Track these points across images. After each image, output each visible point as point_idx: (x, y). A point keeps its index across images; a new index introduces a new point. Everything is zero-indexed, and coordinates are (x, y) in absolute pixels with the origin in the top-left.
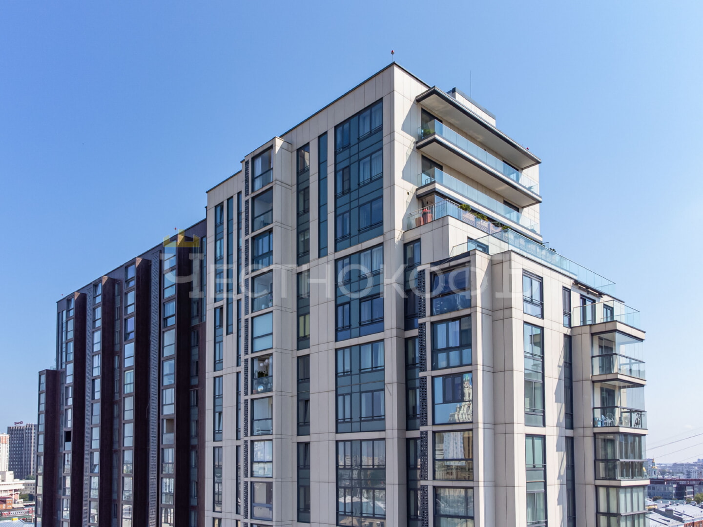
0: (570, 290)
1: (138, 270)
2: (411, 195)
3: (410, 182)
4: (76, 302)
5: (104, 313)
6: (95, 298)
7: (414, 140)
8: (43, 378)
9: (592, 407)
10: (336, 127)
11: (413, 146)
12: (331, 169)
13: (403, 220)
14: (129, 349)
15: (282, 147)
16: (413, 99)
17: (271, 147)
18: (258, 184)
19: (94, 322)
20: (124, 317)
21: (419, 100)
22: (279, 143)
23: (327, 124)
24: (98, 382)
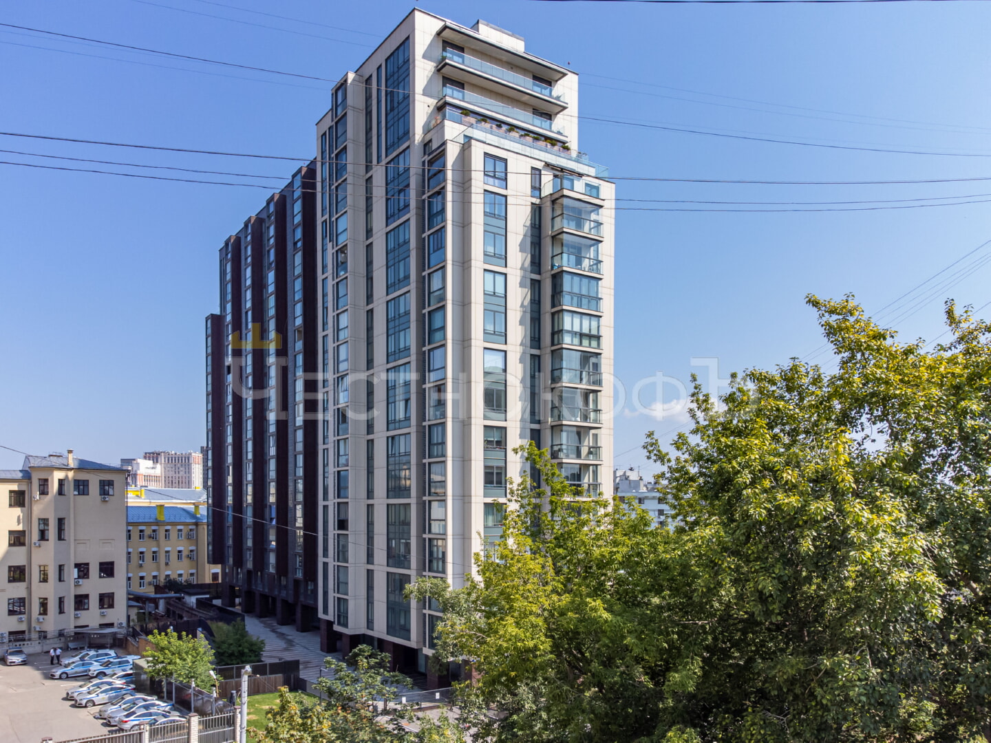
0: (540, 171)
1: (276, 204)
2: (432, 108)
3: (431, 97)
4: (232, 245)
5: (253, 250)
6: (246, 237)
7: (435, 65)
8: (209, 322)
9: (550, 255)
10: (386, 60)
11: (433, 69)
12: (383, 94)
13: (423, 127)
14: (271, 276)
15: (354, 80)
16: (434, 33)
17: (346, 81)
18: (339, 110)
19: (246, 259)
20: (267, 249)
21: (439, 34)
22: (351, 76)
23: (380, 59)
24: (250, 313)
